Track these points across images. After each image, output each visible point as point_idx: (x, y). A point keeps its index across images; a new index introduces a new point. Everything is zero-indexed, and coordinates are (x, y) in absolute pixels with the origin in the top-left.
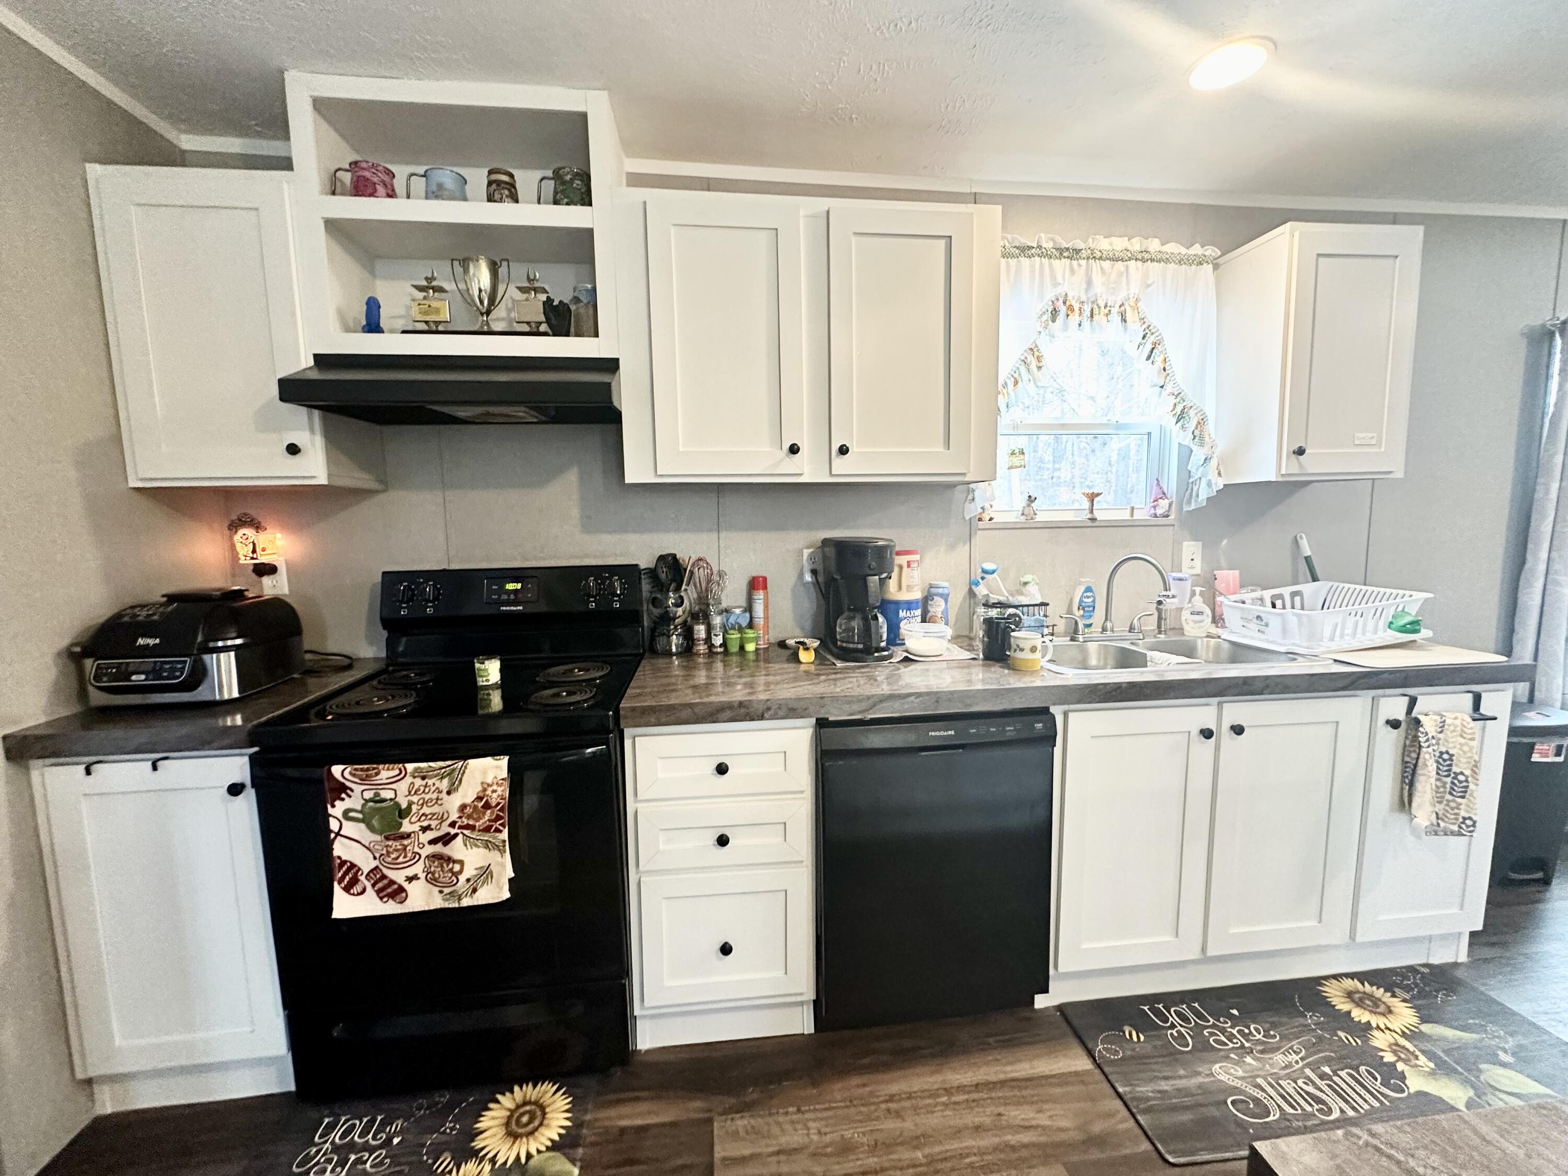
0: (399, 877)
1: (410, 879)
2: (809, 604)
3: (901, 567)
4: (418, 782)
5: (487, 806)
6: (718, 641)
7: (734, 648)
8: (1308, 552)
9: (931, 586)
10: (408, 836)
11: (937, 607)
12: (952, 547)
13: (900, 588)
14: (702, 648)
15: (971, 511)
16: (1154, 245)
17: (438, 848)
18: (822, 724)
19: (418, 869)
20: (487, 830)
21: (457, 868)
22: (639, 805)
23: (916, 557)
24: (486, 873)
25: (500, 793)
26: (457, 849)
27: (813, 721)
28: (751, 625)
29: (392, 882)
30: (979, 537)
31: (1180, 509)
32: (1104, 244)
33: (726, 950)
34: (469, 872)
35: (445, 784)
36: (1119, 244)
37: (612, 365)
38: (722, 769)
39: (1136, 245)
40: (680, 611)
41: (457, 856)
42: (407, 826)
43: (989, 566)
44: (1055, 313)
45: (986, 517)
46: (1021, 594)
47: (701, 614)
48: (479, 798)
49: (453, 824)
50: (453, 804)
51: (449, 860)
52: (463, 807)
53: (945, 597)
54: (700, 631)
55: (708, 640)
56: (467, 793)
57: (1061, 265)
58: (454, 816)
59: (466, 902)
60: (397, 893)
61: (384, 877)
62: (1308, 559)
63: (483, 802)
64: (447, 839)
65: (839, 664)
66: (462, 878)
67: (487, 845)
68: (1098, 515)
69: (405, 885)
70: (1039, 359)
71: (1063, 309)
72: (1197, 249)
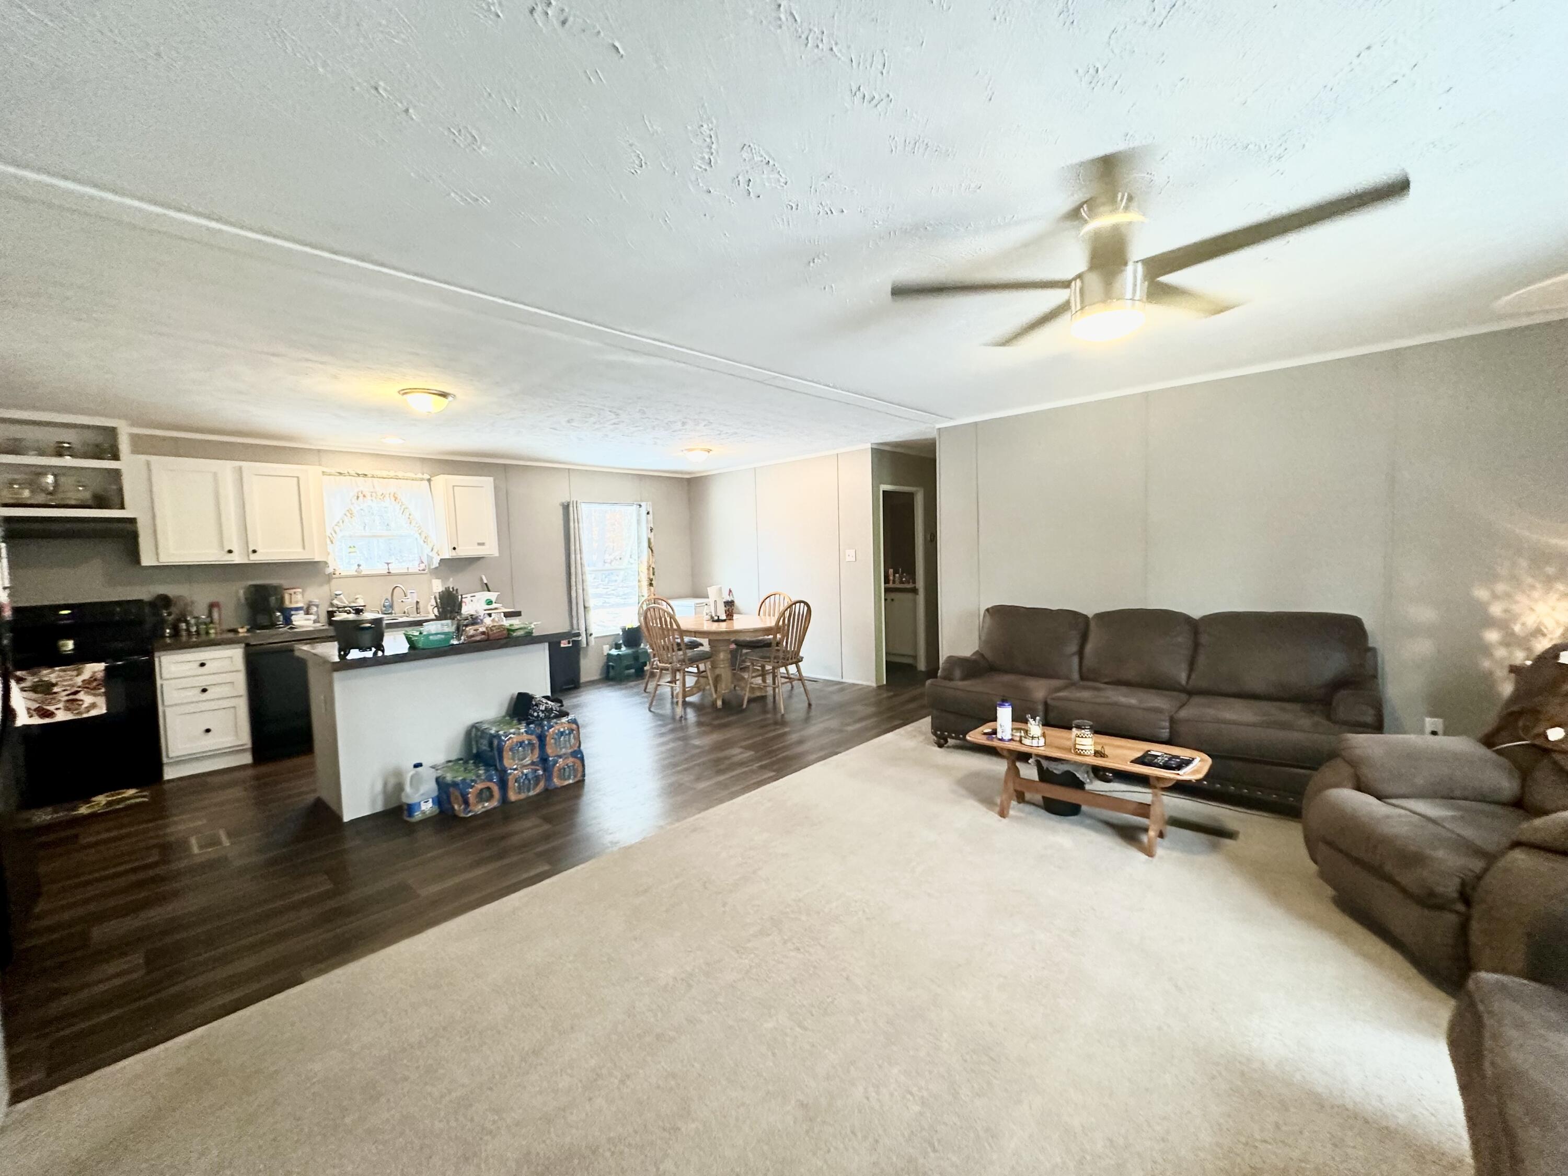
0: (51, 708)
1: (57, 709)
2: (245, 613)
3: (291, 594)
4: (62, 674)
5: (95, 680)
6: (194, 629)
7: (203, 632)
8: (485, 581)
9: (310, 602)
10: (55, 693)
11: (314, 609)
12: (321, 585)
13: (291, 602)
14: (184, 633)
15: (330, 570)
16: (400, 474)
17: (71, 697)
18: (247, 645)
19: (61, 705)
20: (94, 689)
21: (81, 703)
22: (165, 683)
23: (300, 590)
24: (93, 706)
25: (100, 675)
26: (81, 696)
27: (243, 645)
28: (212, 622)
29: (48, 710)
30: (334, 582)
31: (429, 568)
32: (378, 473)
33: (208, 731)
34: (86, 705)
35: (75, 673)
36: (384, 474)
37: (133, 521)
38: (202, 665)
39: (392, 474)
40: (170, 618)
41: (82, 698)
42: (56, 689)
43: (337, 593)
44: (358, 497)
45: (337, 573)
46: (354, 602)
47: (182, 618)
48: (91, 677)
49: (79, 687)
50: (79, 680)
51: (77, 700)
52: (84, 681)
53: (317, 606)
54: (183, 626)
55: (188, 630)
56: (86, 675)
57: (361, 479)
58: (80, 684)
59: (85, 716)
60: (50, 714)
61: (44, 709)
62: (486, 584)
63: (93, 679)
64: (76, 693)
65: (258, 631)
66: (84, 706)
67: (95, 695)
68: (391, 571)
69: (55, 711)
70: (351, 514)
71: (361, 496)
72: (420, 476)
